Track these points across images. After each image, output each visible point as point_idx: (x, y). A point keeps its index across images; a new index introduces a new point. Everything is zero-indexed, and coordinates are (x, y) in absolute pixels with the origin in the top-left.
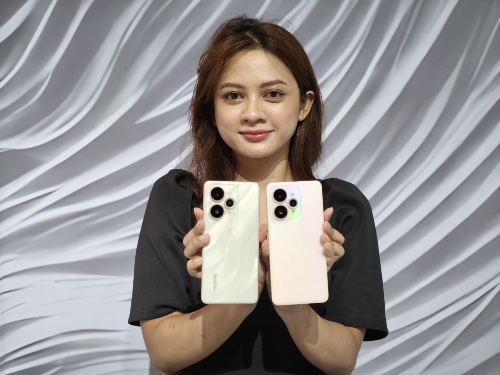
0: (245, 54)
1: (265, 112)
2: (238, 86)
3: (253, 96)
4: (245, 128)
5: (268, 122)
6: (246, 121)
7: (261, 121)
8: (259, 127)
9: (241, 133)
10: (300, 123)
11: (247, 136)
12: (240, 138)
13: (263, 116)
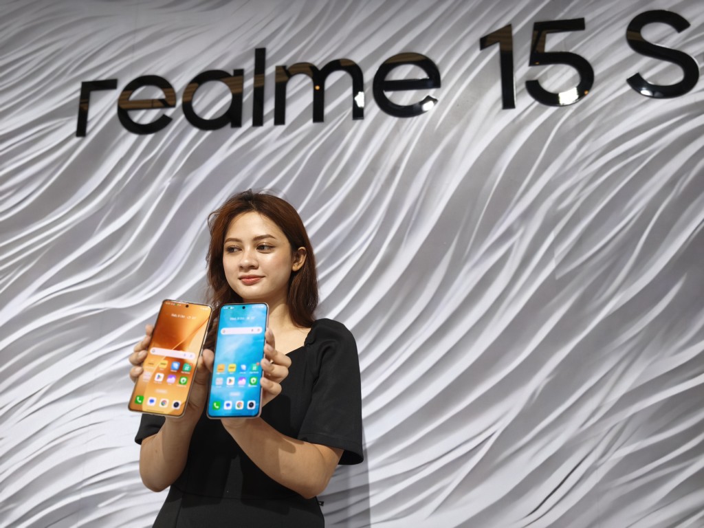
0: (243, 215)
1: (257, 261)
2: (237, 240)
3: (248, 248)
4: (242, 274)
5: (260, 268)
6: (241, 268)
7: (252, 267)
8: (252, 272)
9: (240, 279)
10: (293, 274)
11: (243, 280)
12: (239, 283)
13: (254, 263)
